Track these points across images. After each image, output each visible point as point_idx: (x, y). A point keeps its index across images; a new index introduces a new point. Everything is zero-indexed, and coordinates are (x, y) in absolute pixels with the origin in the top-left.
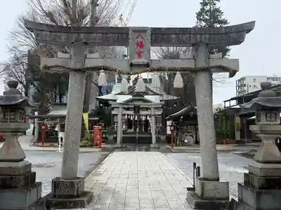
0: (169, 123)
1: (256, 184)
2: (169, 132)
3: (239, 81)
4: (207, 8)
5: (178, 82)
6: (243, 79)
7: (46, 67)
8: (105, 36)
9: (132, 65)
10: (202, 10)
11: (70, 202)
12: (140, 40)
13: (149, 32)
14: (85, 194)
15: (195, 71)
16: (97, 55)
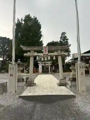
1: (71, 79)
2: (53, 69)
4: (63, 36)
5: (54, 58)
7: (25, 56)
9: (44, 55)
10: (62, 36)
14: (34, 83)
15: (58, 55)
16: (36, 53)
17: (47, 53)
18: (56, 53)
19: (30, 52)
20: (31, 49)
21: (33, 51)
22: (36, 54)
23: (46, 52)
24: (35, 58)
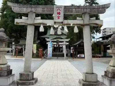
0: (72, 48)
1: (110, 76)
3: (103, 30)
5: (76, 30)
6: (105, 29)
7: (17, 23)
8: (43, 9)
9: (55, 23)
11: (27, 83)
12: (59, 11)
13: (63, 8)
14: (33, 79)
15: (83, 25)
16: (40, 18)
17: (61, 20)
18: (79, 21)
19: (27, 16)
20: (29, 10)
21: (34, 15)
22: (39, 20)
23: (59, 18)
24: (37, 28)
